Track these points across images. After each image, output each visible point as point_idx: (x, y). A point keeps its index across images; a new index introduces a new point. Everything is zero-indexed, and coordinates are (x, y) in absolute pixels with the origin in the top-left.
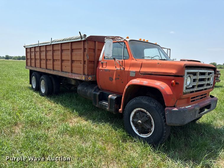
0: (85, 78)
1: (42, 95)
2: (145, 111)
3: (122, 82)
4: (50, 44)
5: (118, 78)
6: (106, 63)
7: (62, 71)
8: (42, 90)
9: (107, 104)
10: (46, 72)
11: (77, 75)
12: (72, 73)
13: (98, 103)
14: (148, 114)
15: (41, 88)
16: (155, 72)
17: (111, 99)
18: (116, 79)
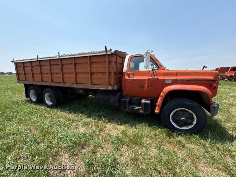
0: (112, 88)
1: (49, 106)
2: (187, 110)
3: (156, 89)
4: (58, 58)
5: (151, 86)
6: (133, 73)
7: (76, 83)
8: (47, 102)
9: (140, 108)
10: (52, 85)
11: (100, 86)
12: (92, 84)
13: (128, 108)
14: (190, 111)
15: (46, 100)
16: (193, 79)
17: (145, 104)
18: (148, 86)
